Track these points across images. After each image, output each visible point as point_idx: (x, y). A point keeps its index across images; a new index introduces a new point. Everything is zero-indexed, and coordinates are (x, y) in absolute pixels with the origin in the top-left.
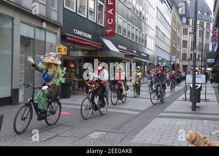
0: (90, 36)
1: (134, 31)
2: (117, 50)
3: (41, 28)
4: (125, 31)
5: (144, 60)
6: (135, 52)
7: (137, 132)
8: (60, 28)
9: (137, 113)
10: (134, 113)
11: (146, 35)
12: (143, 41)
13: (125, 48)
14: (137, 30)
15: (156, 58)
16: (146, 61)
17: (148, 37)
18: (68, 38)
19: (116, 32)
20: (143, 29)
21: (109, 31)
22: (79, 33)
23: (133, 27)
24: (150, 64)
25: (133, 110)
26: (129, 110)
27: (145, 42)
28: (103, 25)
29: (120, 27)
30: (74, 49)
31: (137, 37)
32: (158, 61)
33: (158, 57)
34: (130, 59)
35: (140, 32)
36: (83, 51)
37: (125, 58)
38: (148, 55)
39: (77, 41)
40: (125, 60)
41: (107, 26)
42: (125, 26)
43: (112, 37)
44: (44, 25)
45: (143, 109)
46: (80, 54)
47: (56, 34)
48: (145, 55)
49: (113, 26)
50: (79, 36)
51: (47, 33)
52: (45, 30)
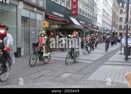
0: (62, 16)
1: (89, 12)
2: (79, 24)
3: (33, 11)
4: (84, 12)
5: (95, 30)
6: (90, 25)
7: (91, 74)
8: (44, 11)
9: (91, 62)
10: (89, 62)
11: (96, 15)
12: (95, 18)
13: (84, 23)
14: (91, 11)
15: (103, 29)
16: (96, 30)
17: (98, 16)
18: (49, 17)
19: (78, 13)
20: (95, 11)
21: (74, 12)
22: (56, 14)
23: (89, 10)
24: (99, 32)
25: (89, 60)
26: (86, 60)
27: (96, 19)
28: (70, 9)
29: (80, 10)
30: (53, 24)
31: (91, 16)
32: (104, 30)
33: (104, 28)
34: (87, 30)
35: (93, 13)
36: (58, 25)
37: (84, 29)
38: (98, 27)
39: (55, 19)
40: (84, 30)
41: (73, 9)
42: (84, 9)
43: (76, 16)
44: (35, 9)
45: (95, 59)
46: (56, 27)
47: (42, 15)
48: (96, 27)
49: (76, 9)
50: (56, 15)
51: (37, 14)
52: (36, 12)
